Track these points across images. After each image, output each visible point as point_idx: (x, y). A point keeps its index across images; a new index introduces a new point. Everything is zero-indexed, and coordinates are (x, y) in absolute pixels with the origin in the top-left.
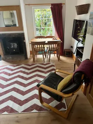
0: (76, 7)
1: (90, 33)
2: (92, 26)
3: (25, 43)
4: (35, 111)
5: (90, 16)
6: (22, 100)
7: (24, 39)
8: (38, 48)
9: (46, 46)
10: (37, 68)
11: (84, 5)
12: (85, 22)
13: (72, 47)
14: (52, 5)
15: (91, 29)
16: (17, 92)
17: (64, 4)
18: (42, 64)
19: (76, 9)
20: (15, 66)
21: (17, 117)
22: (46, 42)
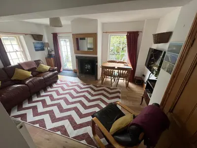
0: (154, 35)
1: (166, 69)
2: (170, 61)
3: (97, 66)
4: (84, 142)
5: (169, 48)
6: (78, 124)
7: (97, 62)
8: (107, 72)
9: (116, 71)
10: (103, 92)
11: (164, 33)
12: (163, 52)
13: (144, 76)
14: (128, 32)
15: (168, 64)
16: (77, 113)
17: (141, 32)
18: (109, 88)
19: (154, 37)
20: (84, 85)
21: (66, 142)
22: (116, 68)
